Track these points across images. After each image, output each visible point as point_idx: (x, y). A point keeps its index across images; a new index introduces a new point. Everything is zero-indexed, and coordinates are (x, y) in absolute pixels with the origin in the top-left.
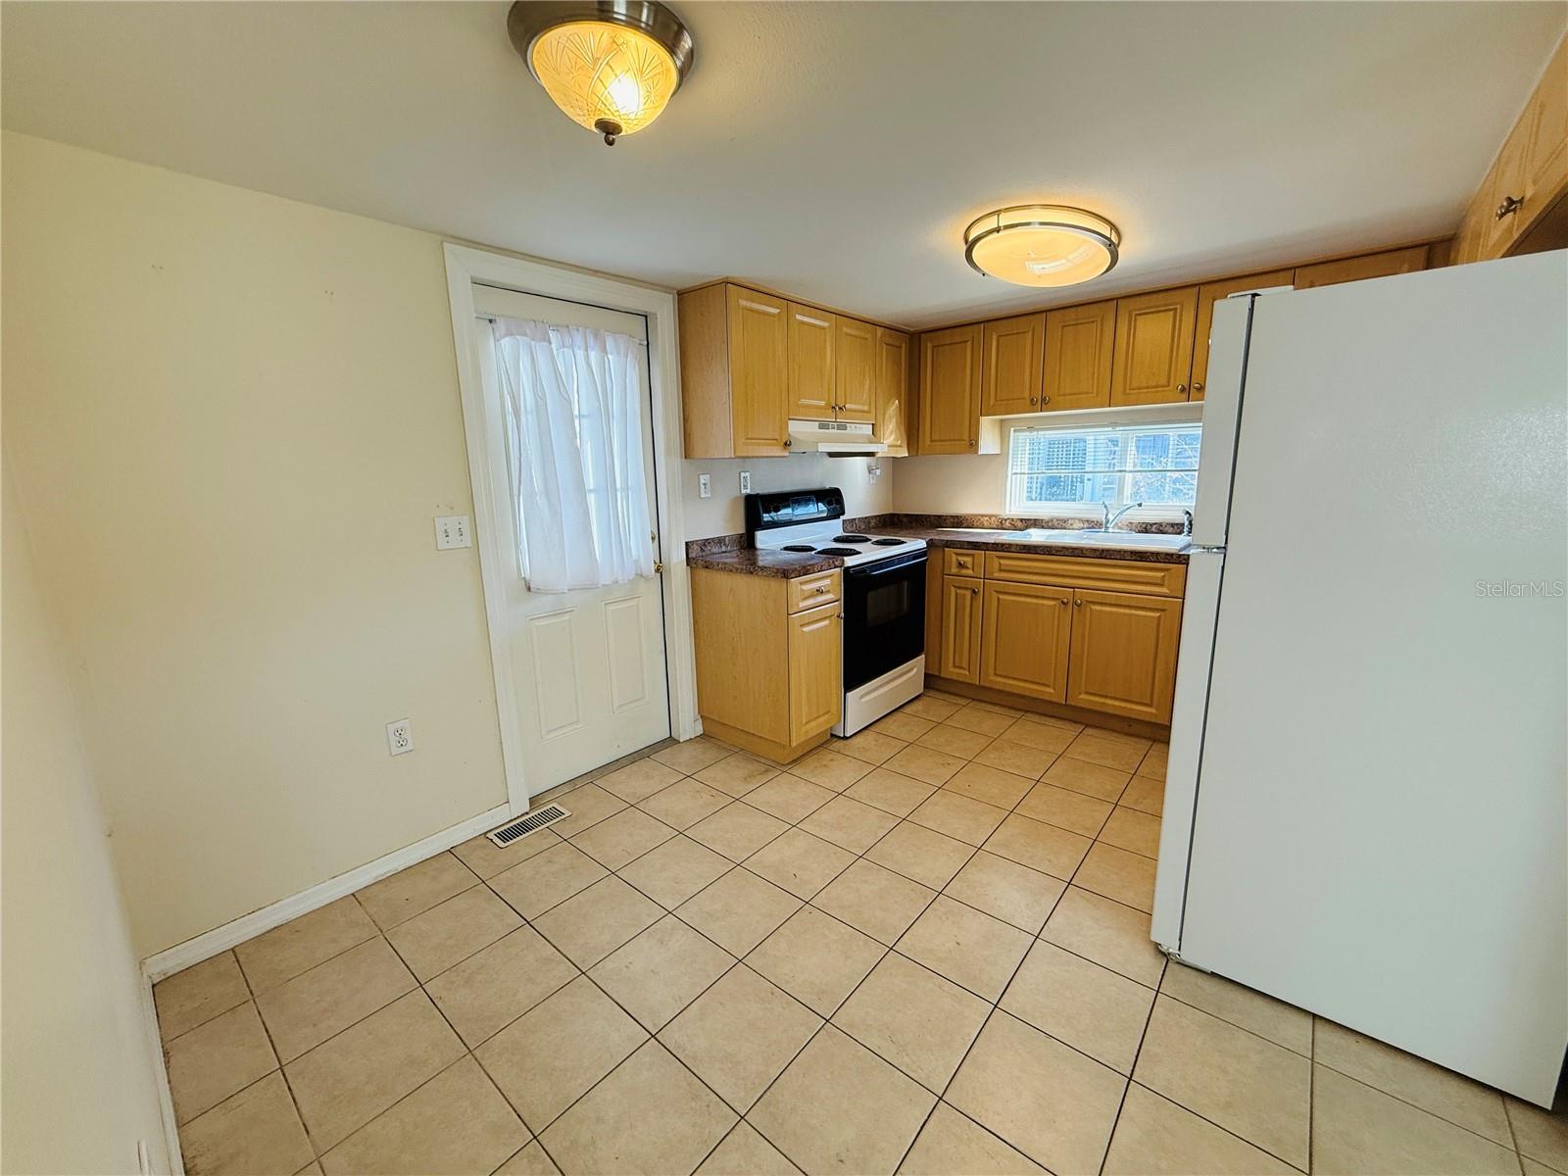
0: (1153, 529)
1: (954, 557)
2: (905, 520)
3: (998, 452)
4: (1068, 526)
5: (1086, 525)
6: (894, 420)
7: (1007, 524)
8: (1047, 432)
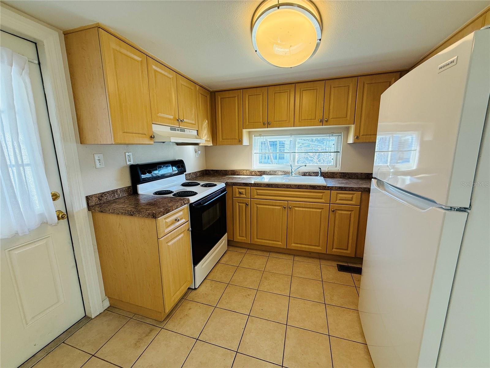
0: (307, 174)
1: (237, 190)
2: (211, 172)
3: (249, 145)
4: (276, 174)
5: (283, 173)
6: (206, 129)
7: (253, 173)
8: (267, 137)
